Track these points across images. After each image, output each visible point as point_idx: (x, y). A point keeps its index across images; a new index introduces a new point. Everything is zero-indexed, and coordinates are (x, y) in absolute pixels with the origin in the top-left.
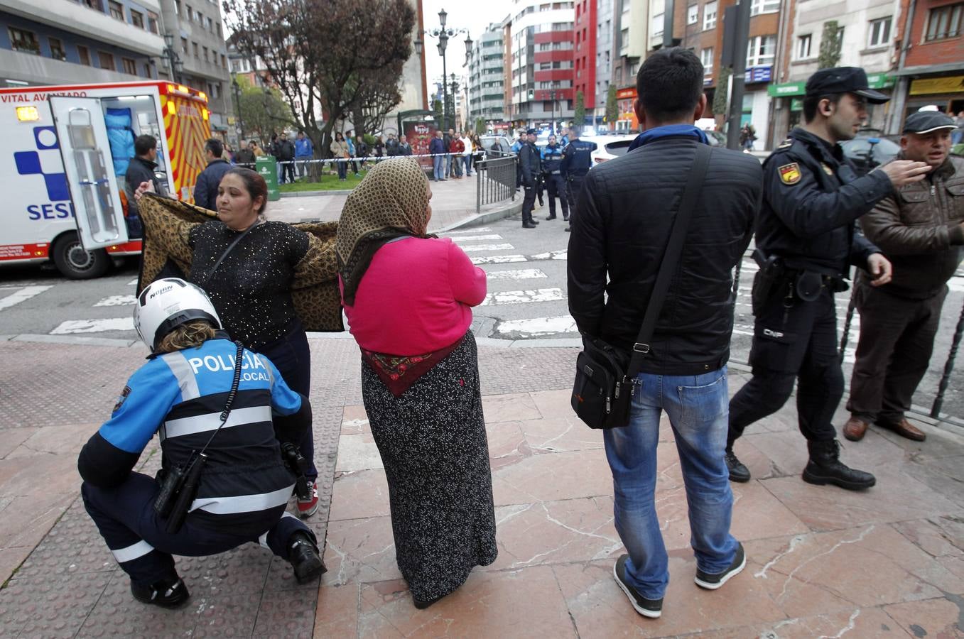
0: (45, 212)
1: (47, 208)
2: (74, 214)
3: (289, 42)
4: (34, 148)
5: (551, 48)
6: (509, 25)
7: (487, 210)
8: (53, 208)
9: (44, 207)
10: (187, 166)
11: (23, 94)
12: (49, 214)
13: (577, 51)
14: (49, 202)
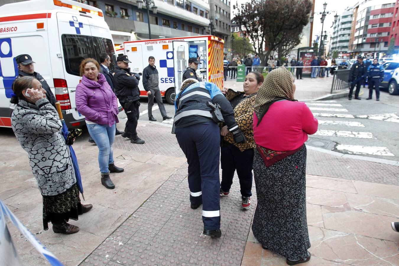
0: (166, 80)
1: (167, 79)
2: (174, 82)
3: (257, 19)
4: (166, 59)
5: (379, 17)
6: (358, 7)
7: (336, 93)
8: (168, 79)
9: (166, 79)
10: (214, 67)
11: (165, 41)
12: (167, 81)
13: (395, 17)
14: (167, 77)
